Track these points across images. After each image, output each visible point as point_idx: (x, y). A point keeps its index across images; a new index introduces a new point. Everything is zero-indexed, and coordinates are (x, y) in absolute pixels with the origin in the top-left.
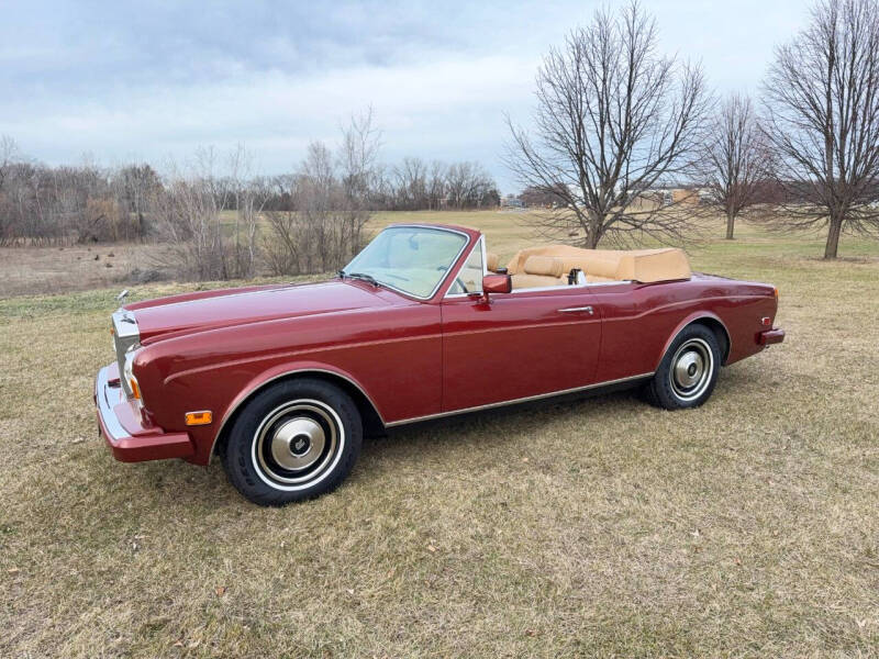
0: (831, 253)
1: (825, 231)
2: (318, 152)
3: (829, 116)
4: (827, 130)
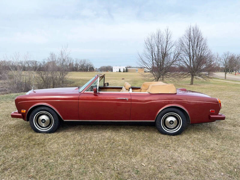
0: (192, 83)
1: (190, 78)
2: (52, 55)
3: (190, 53)
4: (190, 56)
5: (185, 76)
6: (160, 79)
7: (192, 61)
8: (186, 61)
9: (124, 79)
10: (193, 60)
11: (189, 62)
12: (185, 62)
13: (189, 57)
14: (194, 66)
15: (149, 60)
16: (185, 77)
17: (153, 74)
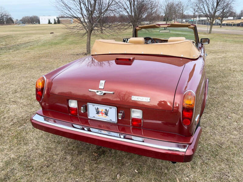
1: (132, 30)
5: (126, 27)
6: (93, 32)
7: (133, 8)
8: (126, 7)
9: (53, 33)
10: (134, 6)
11: (130, 9)
12: (126, 9)
13: (130, 2)
14: (135, 13)
15: (76, 4)
16: (126, 29)
17: (83, 25)
